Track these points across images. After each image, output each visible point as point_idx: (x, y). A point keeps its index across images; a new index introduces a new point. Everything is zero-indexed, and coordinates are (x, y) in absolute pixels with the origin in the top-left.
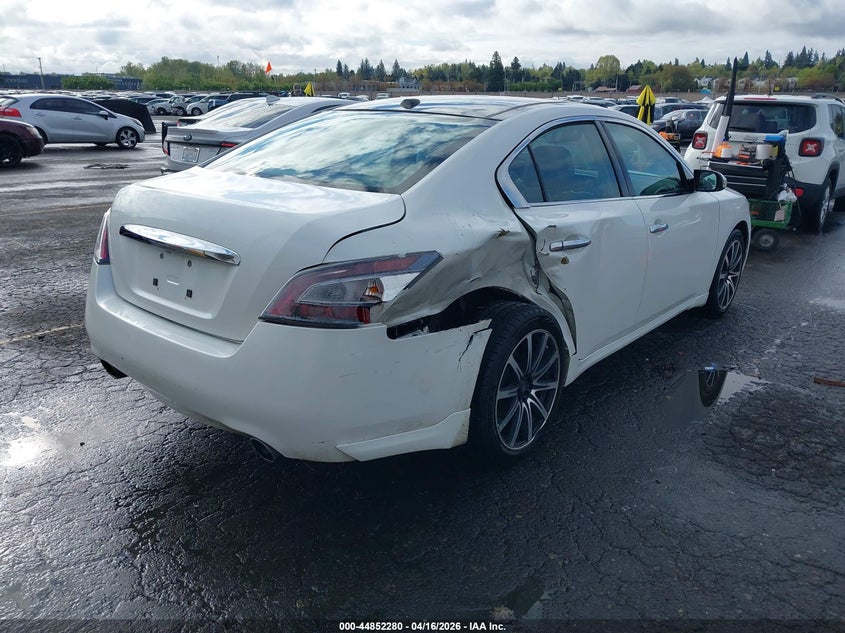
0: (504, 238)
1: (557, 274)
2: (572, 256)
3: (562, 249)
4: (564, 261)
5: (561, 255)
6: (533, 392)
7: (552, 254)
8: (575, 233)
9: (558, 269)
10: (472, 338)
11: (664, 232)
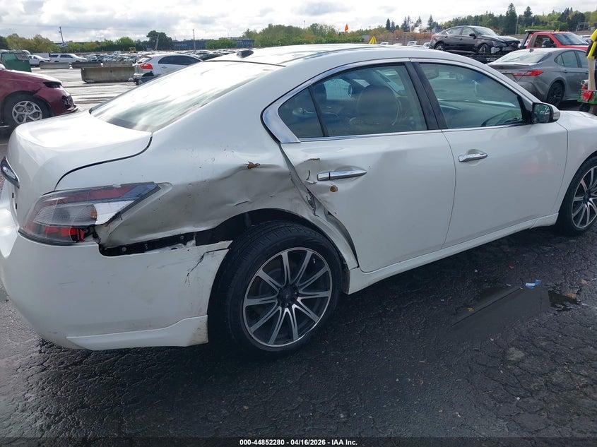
0: (254, 169)
1: (328, 200)
2: (340, 186)
3: (329, 179)
4: (333, 189)
5: (329, 184)
6: (299, 300)
7: (319, 183)
8: (348, 165)
9: (328, 195)
10: (203, 257)
11: (481, 161)
